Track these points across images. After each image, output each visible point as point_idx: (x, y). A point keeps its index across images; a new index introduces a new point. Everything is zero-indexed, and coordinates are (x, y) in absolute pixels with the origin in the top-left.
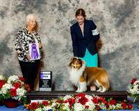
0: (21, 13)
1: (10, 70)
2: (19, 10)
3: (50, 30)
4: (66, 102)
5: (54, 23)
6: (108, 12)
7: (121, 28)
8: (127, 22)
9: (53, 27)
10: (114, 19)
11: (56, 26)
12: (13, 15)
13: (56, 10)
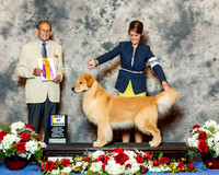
0: (31, 31)
1: (16, 113)
2: (28, 27)
3: (74, 57)
4: (96, 161)
5: (78, 46)
6: (156, 32)
7: (174, 54)
8: (184, 47)
9: (77, 53)
10: (164, 42)
11: (81, 50)
12: (20, 34)
13: (82, 27)
